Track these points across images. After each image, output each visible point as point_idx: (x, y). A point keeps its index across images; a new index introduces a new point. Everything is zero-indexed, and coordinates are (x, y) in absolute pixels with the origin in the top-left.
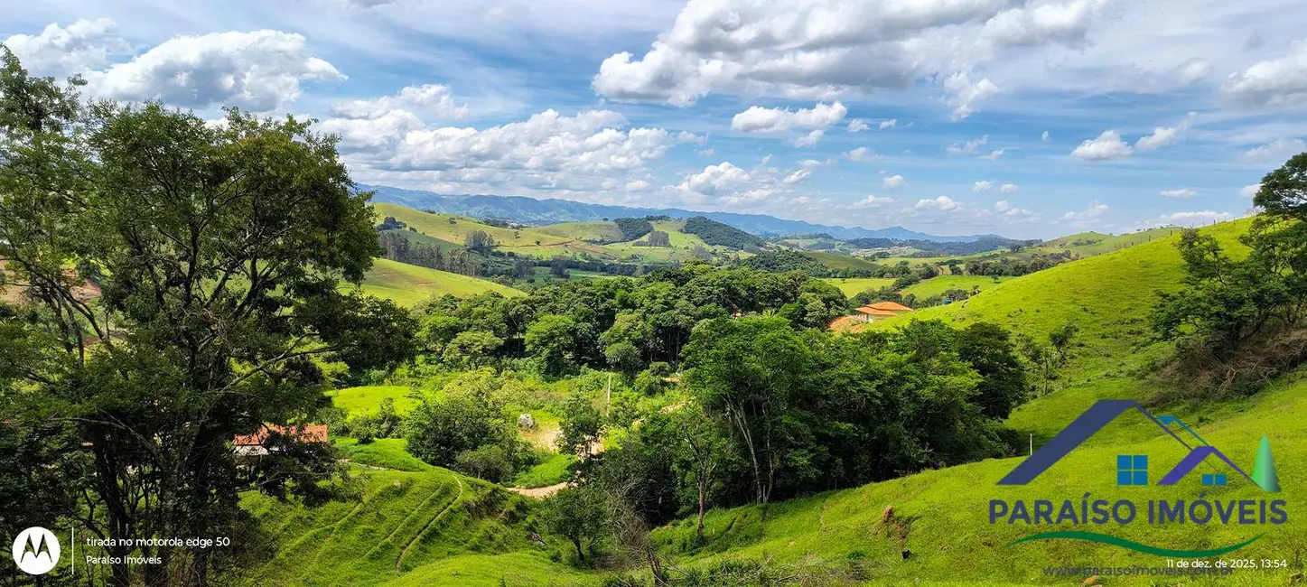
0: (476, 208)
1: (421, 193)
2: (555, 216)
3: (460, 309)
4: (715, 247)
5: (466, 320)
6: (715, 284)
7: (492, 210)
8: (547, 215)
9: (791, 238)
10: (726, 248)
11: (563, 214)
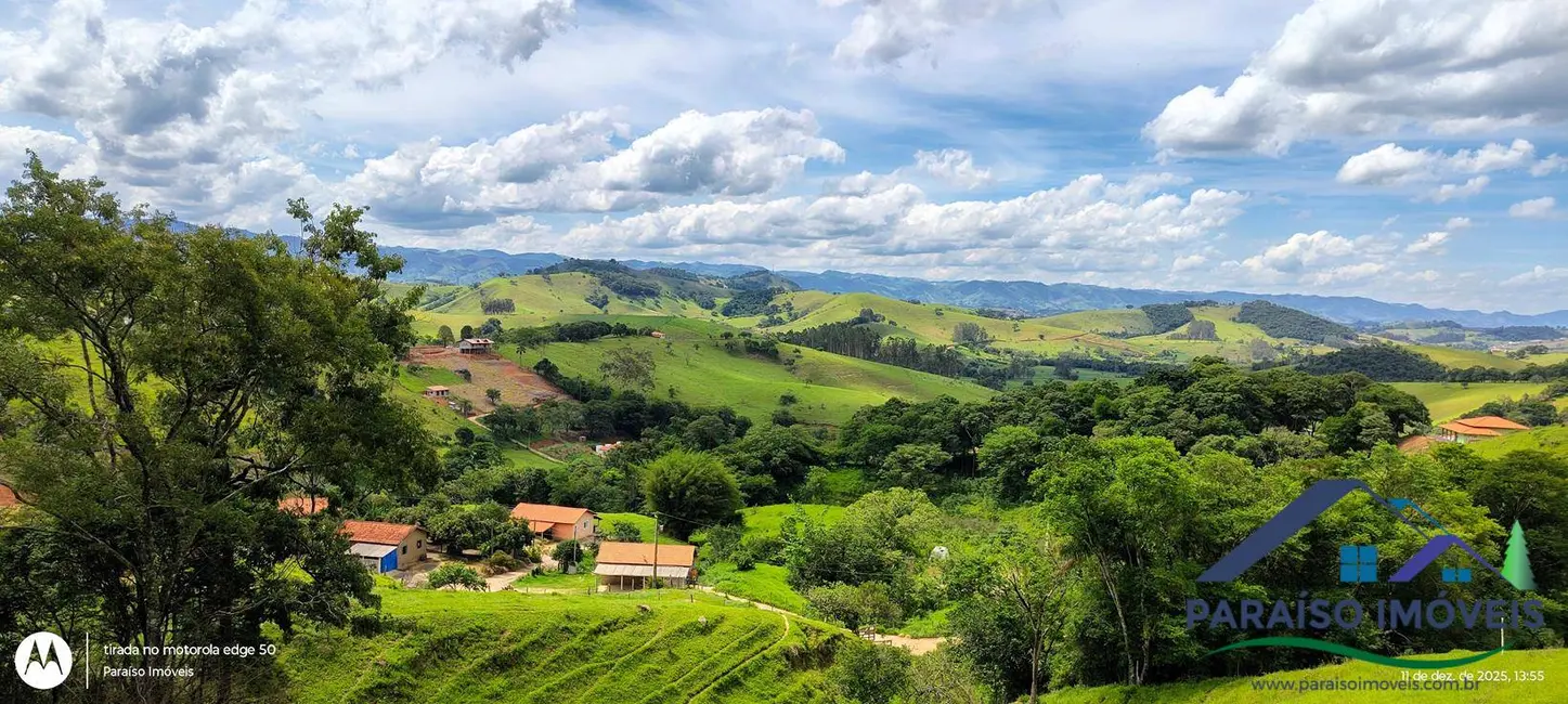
0: (972, 296)
1: (907, 280)
2: (1068, 303)
3: (905, 416)
4: (1282, 340)
5: (911, 430)
6: (1227, 389)
7: (990, 297)
8: (1058, 303)
9: (1398, 327)
10: (1298, 341)
11: (1078, 301)
